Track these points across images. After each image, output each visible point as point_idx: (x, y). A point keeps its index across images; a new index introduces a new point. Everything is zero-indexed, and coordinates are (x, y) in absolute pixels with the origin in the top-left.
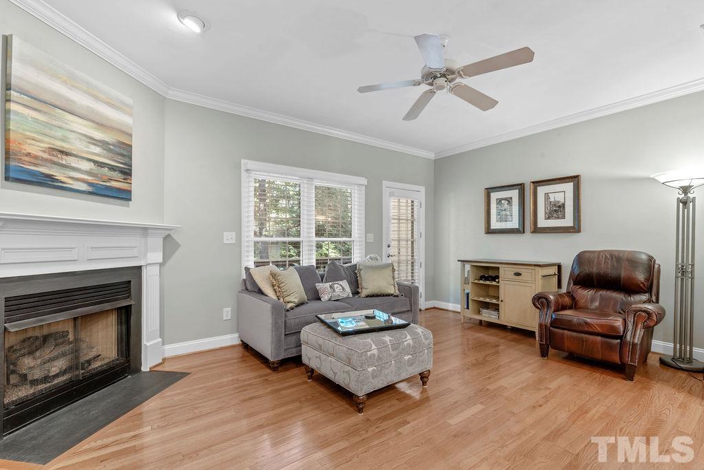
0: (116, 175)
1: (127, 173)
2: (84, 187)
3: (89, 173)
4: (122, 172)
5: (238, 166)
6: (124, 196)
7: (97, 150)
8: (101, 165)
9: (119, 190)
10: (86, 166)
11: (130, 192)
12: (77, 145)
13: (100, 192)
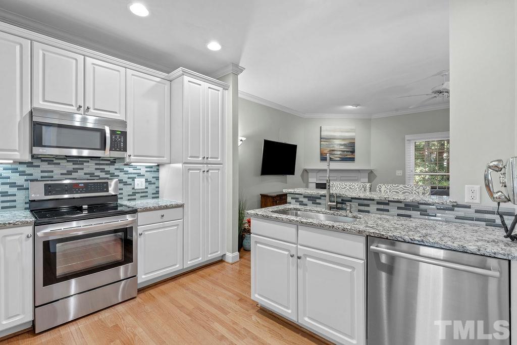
0: (349, 153)
1: (353, 152)
2: (338, 159)
3: (340, 155)
4: (351, 152)
5: (404, 139)
6: (352, 159)
7: (343, 147)
8: (344, 151)
9: (350, 158)
10: (339, 153)
11: (354, 158)
12: (337, 147)
13: (344, 159)
